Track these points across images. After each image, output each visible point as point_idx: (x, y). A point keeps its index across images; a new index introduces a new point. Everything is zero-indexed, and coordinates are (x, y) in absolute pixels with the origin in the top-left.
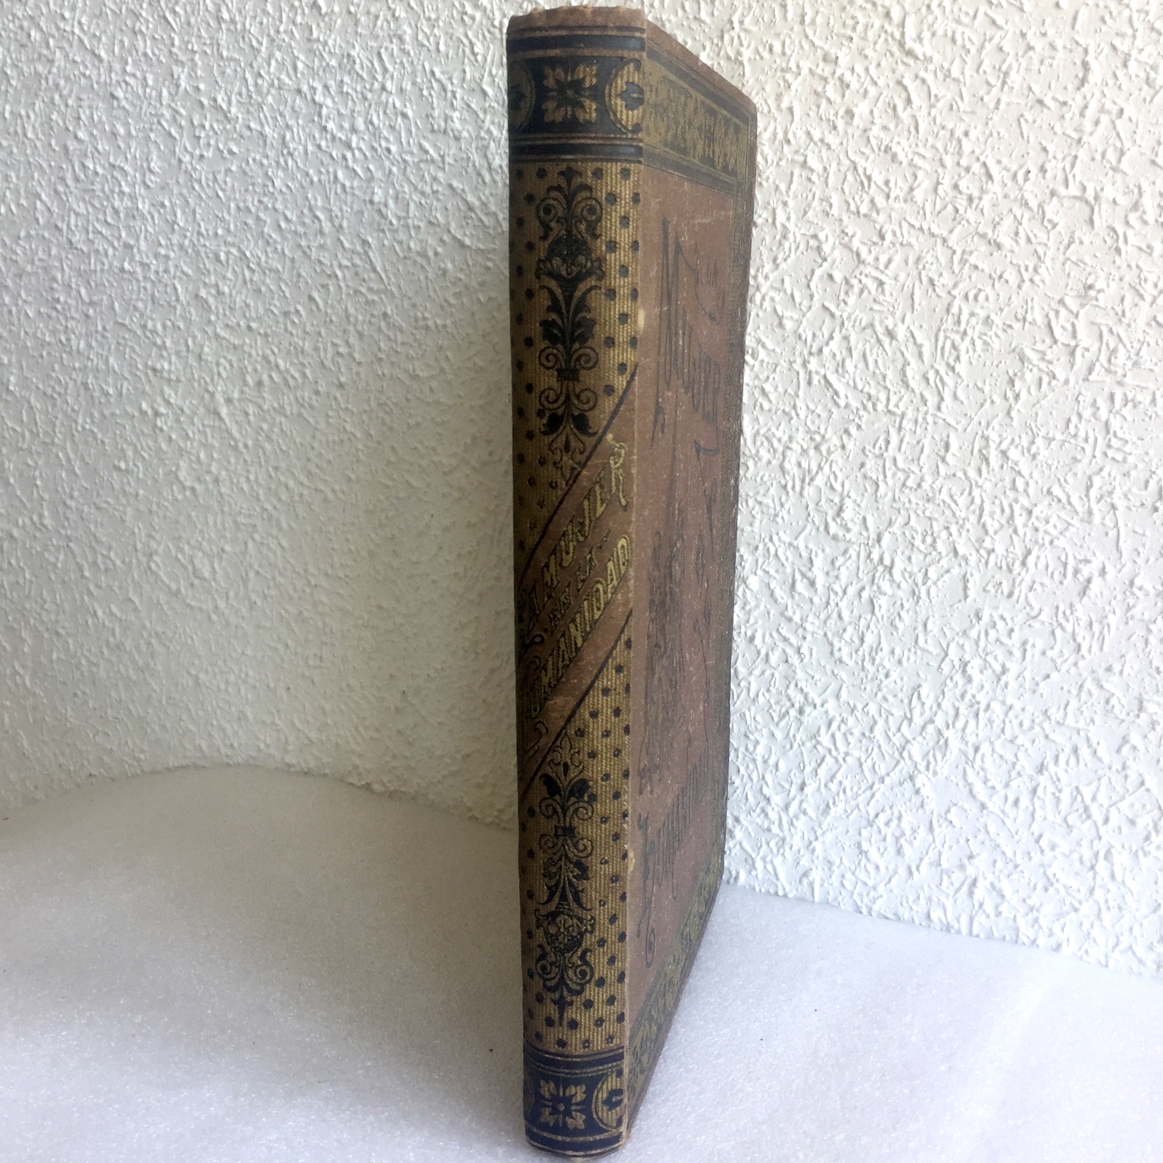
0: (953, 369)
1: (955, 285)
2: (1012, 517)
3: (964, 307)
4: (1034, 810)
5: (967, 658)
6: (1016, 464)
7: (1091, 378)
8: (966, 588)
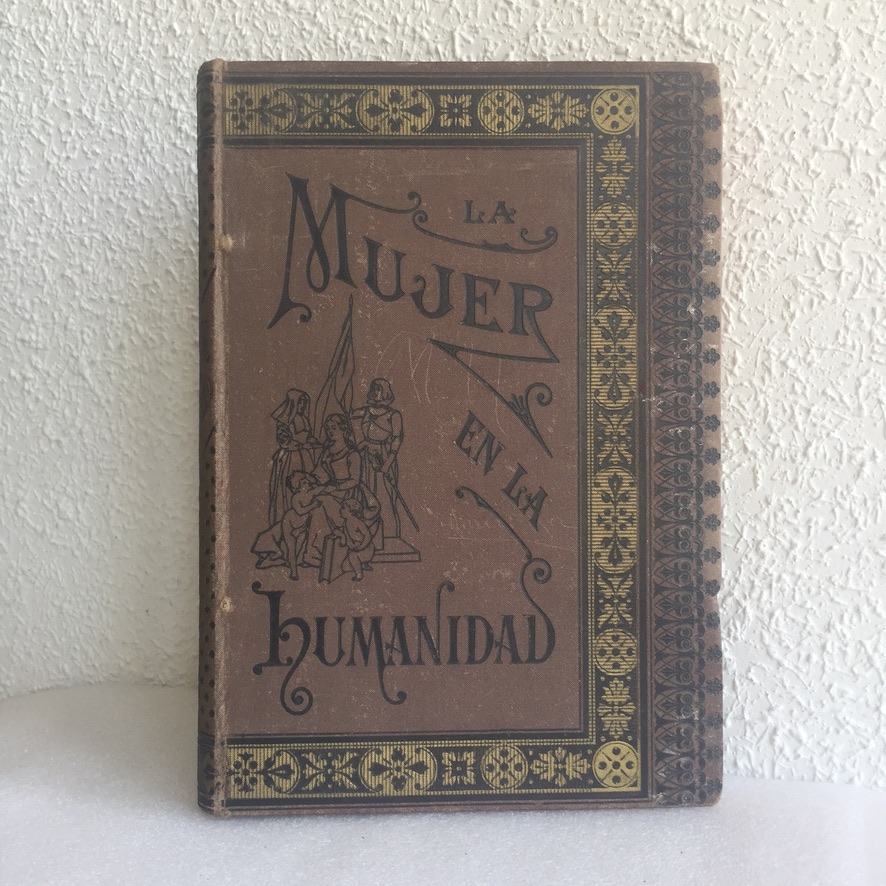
0: (737, 297)
1: (735, 228)
2: (793, 415)
3: (743, 246)
4: (824, 663)
5: (759, 537)
6: (794, 372)
7: (855, 296)
8: (755, 479)
